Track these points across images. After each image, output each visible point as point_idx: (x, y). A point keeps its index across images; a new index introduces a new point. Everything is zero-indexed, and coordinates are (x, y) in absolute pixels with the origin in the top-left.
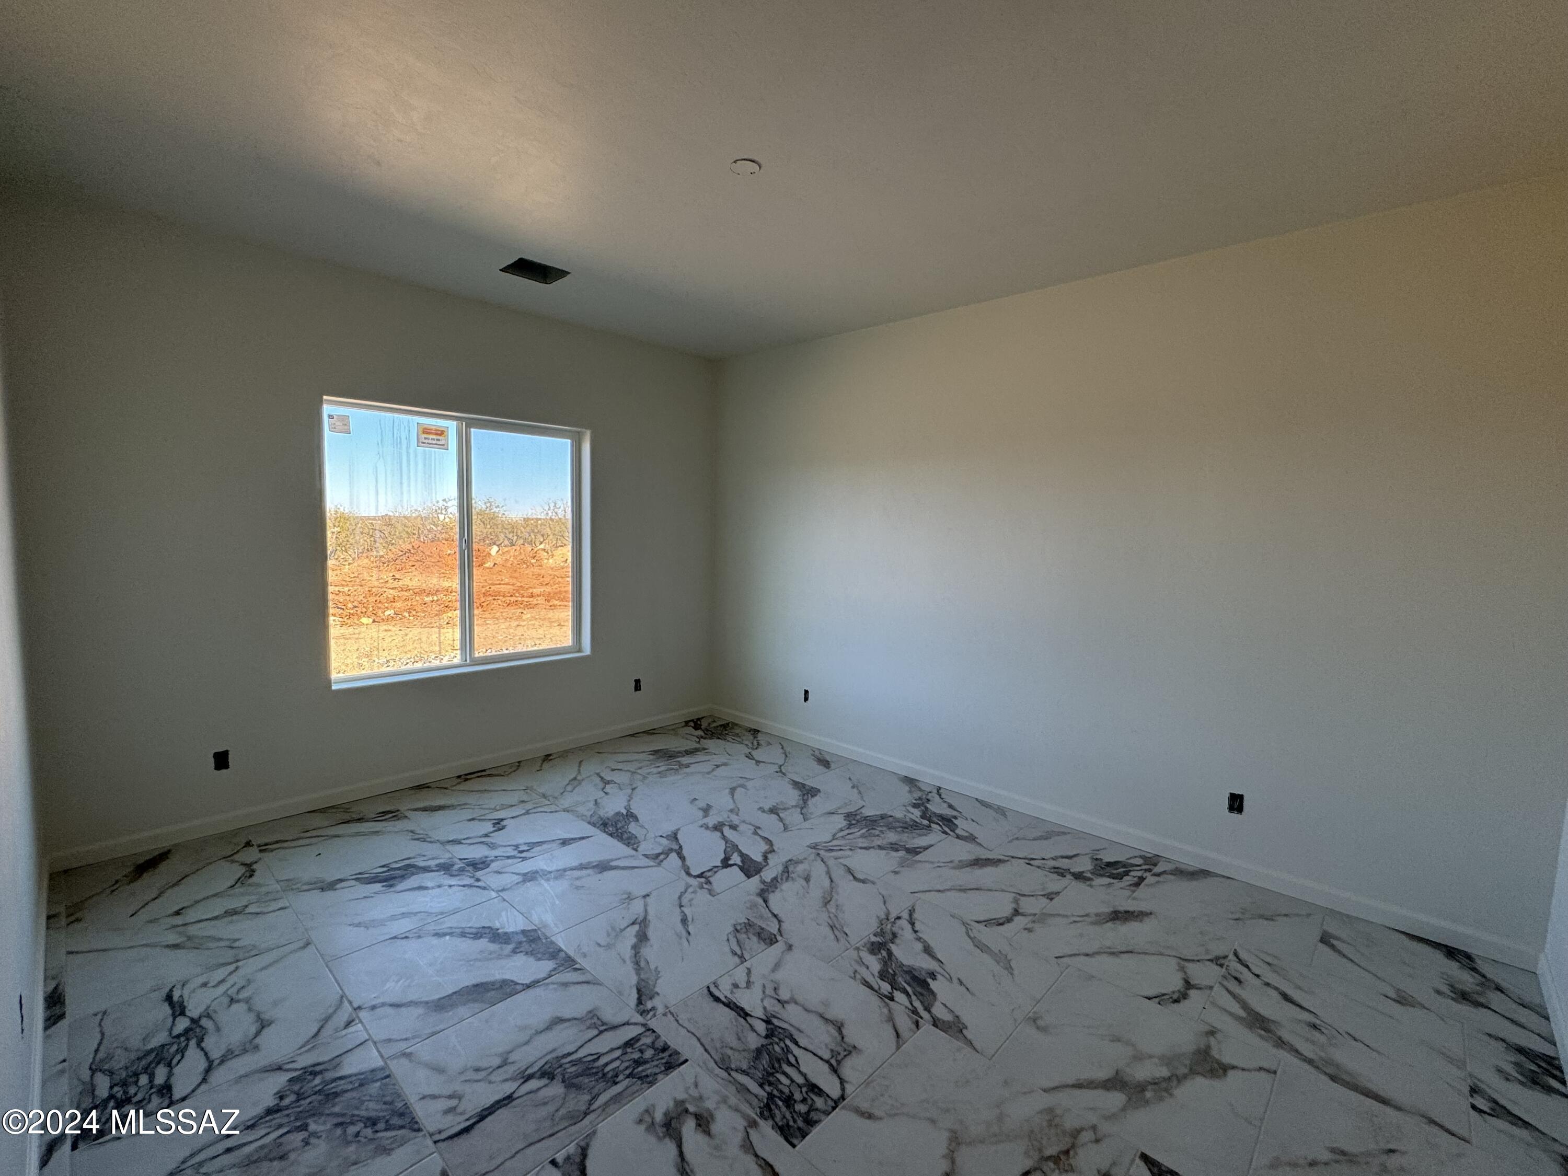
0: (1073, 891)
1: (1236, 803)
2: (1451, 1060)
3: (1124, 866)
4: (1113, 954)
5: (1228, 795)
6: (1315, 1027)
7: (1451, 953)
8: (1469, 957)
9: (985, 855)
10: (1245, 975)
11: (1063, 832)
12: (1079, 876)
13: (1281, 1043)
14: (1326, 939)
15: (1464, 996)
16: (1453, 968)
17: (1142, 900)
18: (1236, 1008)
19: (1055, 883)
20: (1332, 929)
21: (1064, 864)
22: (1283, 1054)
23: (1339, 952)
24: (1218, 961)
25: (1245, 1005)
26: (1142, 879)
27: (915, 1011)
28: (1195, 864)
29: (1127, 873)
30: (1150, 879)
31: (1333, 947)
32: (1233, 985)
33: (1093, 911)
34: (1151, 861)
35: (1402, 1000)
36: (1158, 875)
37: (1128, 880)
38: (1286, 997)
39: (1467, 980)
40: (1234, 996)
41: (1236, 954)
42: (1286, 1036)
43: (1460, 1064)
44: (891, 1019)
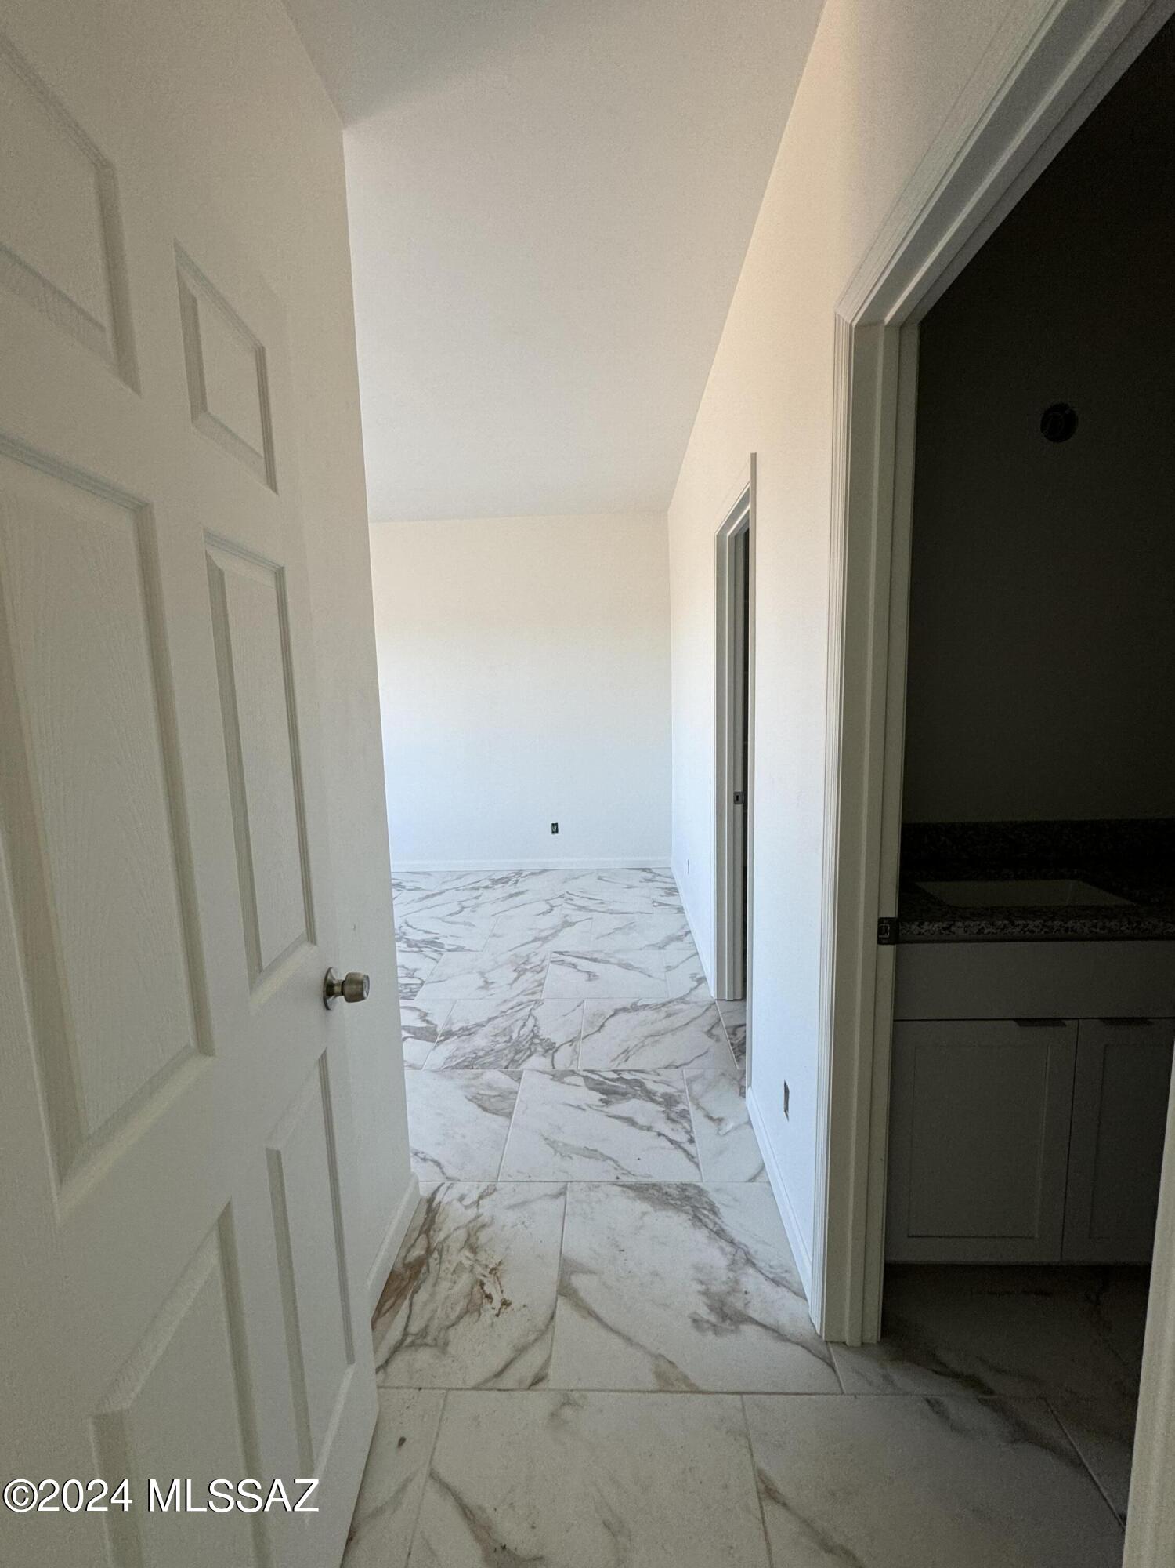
0: (487, 895)
1: (555, 828)
2: (647, 898)
3: (506, 878)
4: (517, 907)
5: (551, 825)
6: (602, 903)
7: (644, 870)
8: (649, 869)
9: (430, 893)
10: (573, 897)
11: (469, 873)
12: (486, 887)
13: (591, 911)
14: (600, 878)
15: (649, 880)
16: (644, 874)
17: (521, 887)
18: (573, 907)
19: (476, 893)
20: (600, 875)
21: (477, 885)
22: (593, 913)
23: (607, 881)
24: (560, 897)
25: (575, 905)
26: (517, 881)
27: (436, 951)
28: (538, 868)
29: (510, 880)
30: (521, 880)
31: (604, 880)
32: (569, 901)
33: (501, 897)
34: (519, 873)
35: (630, 887)
36: (524, 877)
37: (510, 883)
38: (590, 899)
39: (649, 876)
40: (572, 904)
41: (568, 892)
42: (592, 908)
43: (649, 898)
44: (426, 956)
